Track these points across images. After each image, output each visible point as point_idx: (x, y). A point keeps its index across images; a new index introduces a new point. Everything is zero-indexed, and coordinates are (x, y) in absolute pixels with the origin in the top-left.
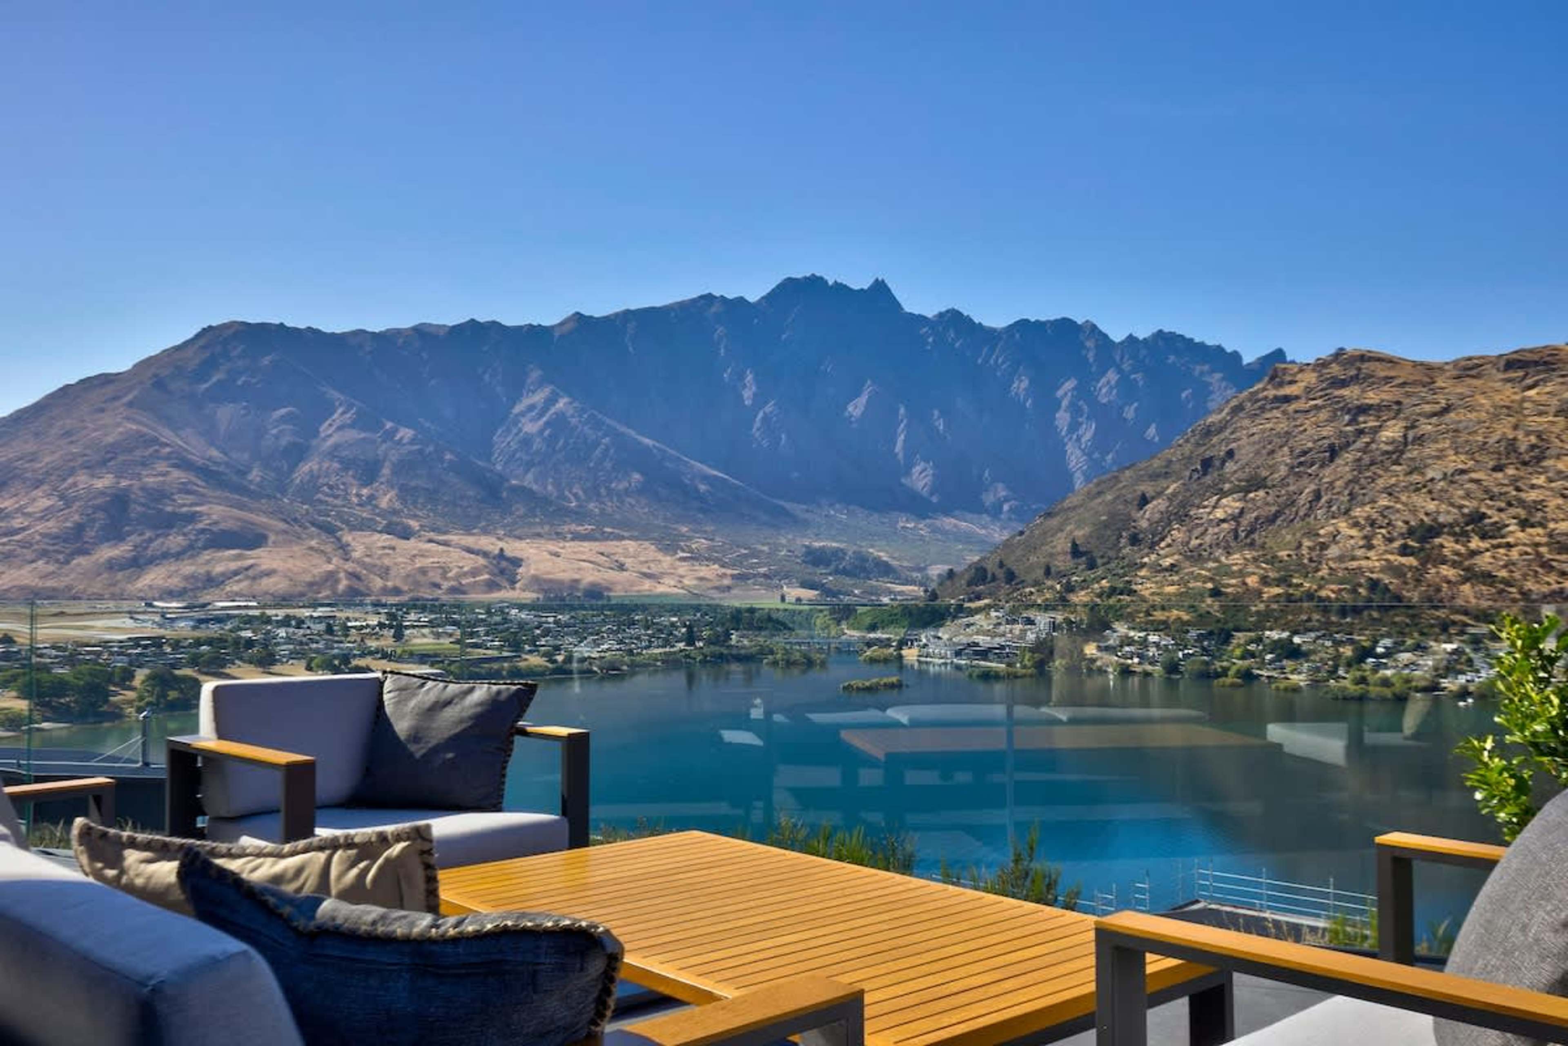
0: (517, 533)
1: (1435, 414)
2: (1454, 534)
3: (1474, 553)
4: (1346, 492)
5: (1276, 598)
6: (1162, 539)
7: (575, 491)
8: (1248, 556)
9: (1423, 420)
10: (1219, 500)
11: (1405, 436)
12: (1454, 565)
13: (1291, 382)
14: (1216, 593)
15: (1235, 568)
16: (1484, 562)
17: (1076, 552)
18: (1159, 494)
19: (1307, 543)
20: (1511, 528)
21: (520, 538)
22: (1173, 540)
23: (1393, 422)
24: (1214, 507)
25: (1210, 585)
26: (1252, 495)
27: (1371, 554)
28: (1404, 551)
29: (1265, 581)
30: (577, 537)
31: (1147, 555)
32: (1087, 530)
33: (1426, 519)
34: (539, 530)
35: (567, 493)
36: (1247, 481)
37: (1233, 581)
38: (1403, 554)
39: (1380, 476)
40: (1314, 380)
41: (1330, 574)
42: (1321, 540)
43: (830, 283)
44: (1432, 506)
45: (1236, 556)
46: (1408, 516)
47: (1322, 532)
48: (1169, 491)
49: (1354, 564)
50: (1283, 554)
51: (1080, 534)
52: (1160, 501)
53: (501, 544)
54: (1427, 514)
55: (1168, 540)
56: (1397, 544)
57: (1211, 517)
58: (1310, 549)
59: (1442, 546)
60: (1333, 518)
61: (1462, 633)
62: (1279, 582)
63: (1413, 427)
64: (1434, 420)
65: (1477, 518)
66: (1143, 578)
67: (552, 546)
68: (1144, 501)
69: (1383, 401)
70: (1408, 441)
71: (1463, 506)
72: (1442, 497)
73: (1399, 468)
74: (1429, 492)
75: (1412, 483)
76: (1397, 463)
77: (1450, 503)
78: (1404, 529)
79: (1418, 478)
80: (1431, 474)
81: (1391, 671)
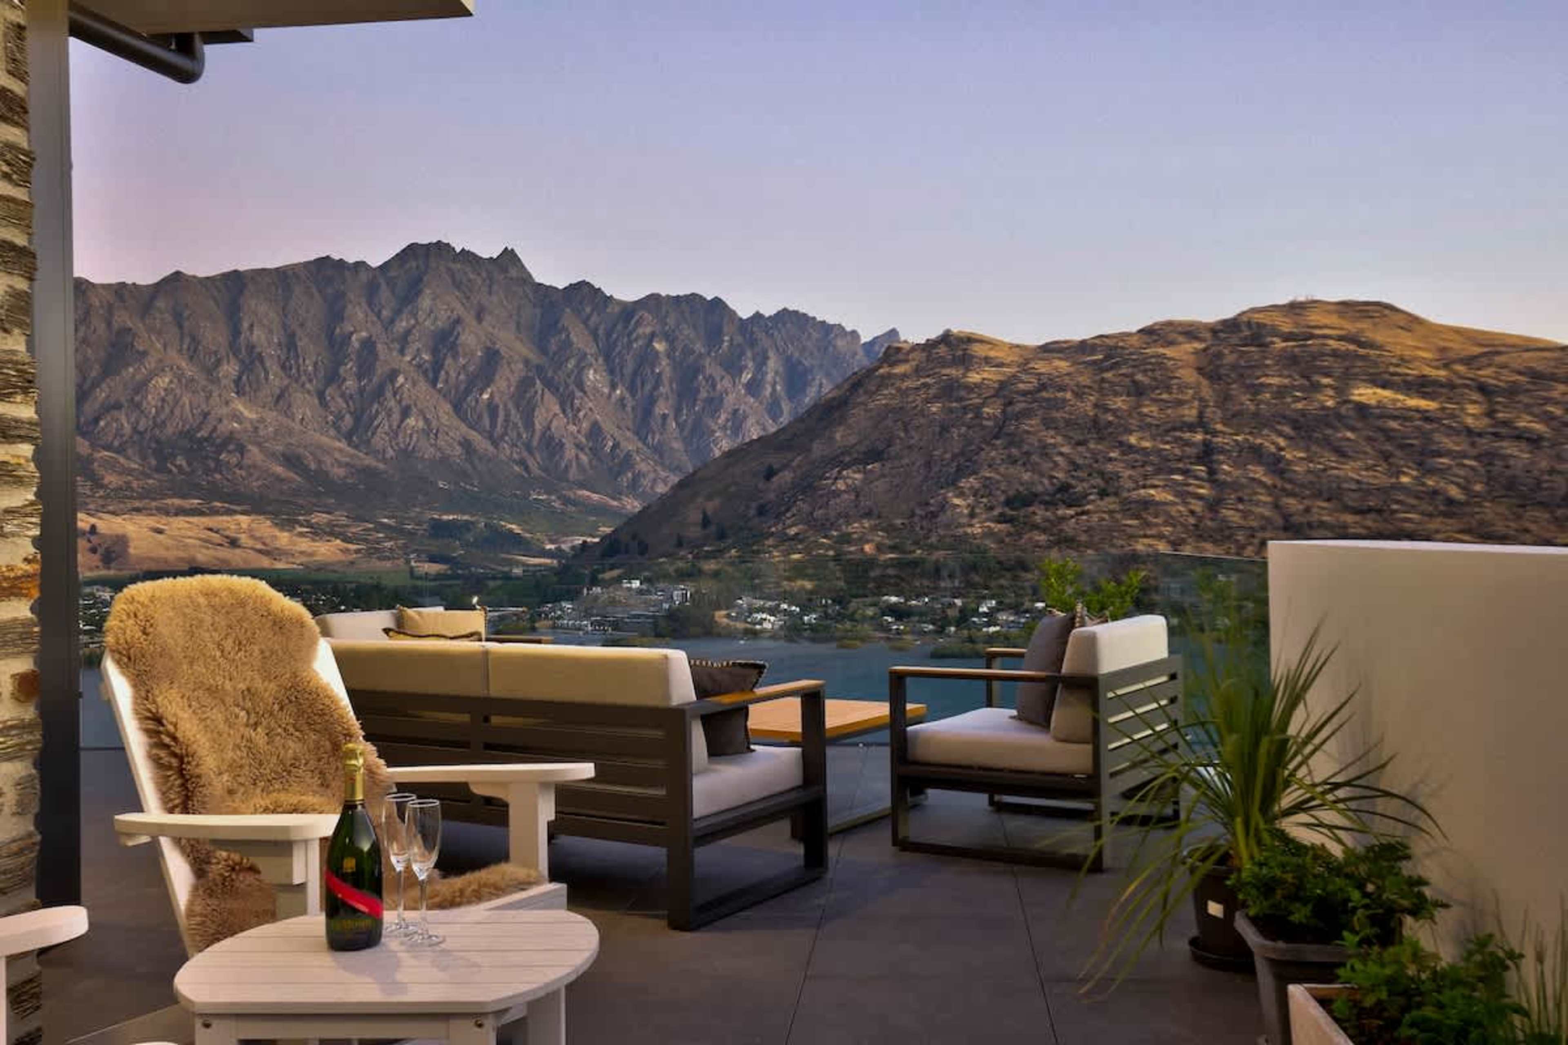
0: (111, 508)
1: (1029, 392)
2: (1046, 503)
3: (1063, 519)
4: (955, 464)
5: (893, 563)
6: (788, 510)
7: (178, 463)
8: (867, 525)
9: (1019, 398)
10: (839, 472)
11: (1004, 412)
12: (1044, 531)
13: (906, 361)
14: (837, 559)
15: (855, 536)
16: (1069, 527)
17: (706, 522)
18: (785, 467)
19: (918, 512)
20: (1092, 497)
21: (114, 513)
22: (799, 511)
23: (994, 399)
24: (836, 479)
25: (831, 553)
26: (869, 467)
27: (975, 521)
28: (1002, 518)
29: (879, 548)
30: (180, 512)
31: (775, 525)
32: (716, 502)
33: (1021, 489)
34: (137, 504)
35: (169, 465)
36: (865, 453)
37: (852, 549)
38: (999, 522)
39: (983, 449)
40: (924, 359)
41: (939, 541)
42: (932, 509)
43: (458, 250)
44: (1026, 476)
45: (856, 525)
46: (1006, 487)
47: (932, 501)
48: (794, 464)
49: (961, 531)
50: (898, 522)
51: (711, 506)
52: (786, 473)
53: (93, 520)
54: (1022, 484)
55: (794, 510)
56: (996, 513)
57: (833, 488)
58: (922, 518)
59: (1034, 513)
60: (942, 488)
62: (893, 548)
63: (1010, 403)
64: (1029, 397)
65: (1065, 488)
66: (769, 546)
67: (151, 522)
68: (770, 474)
69: (984, 379)
70: (1006, 417)
71: (1052, 477)
72: (1035, 469)
73: (998, 442)
74: (1024, 464)
75: (1009, 456)
76: (996, 437)
77: (1042, 475)
78: (1002, 498)
79: (1014, 451)
80: (1026, 448)
81: (992, 629)
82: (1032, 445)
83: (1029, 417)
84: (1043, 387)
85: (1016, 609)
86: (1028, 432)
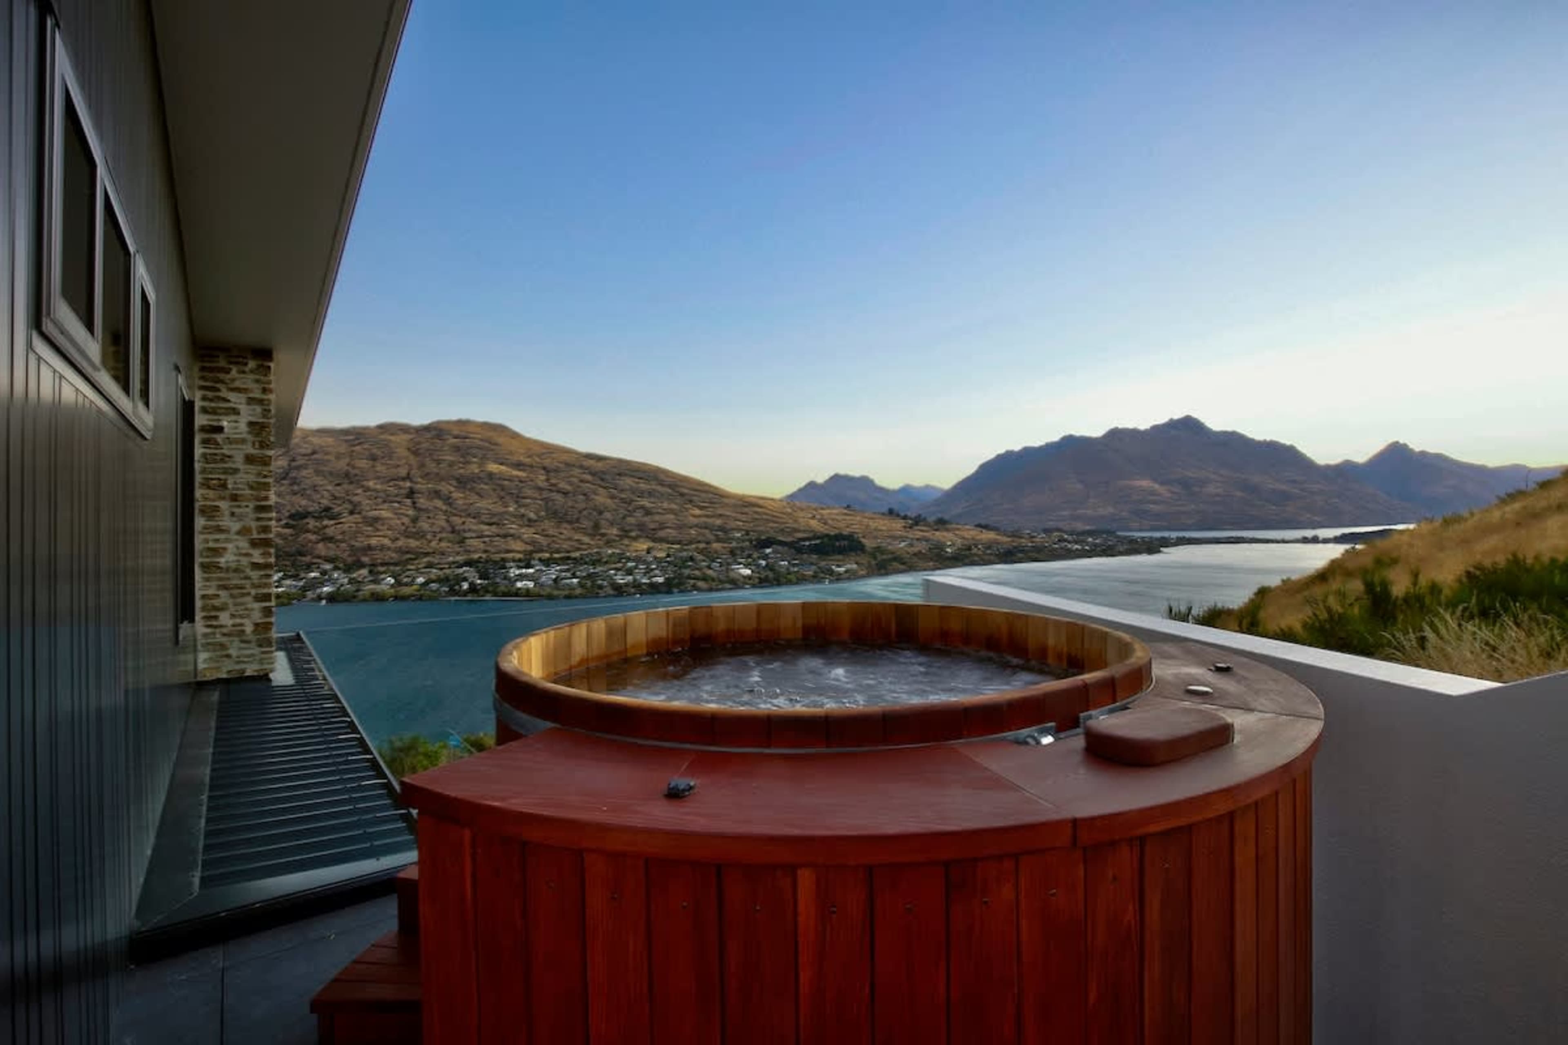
1: (305, 455)
2: (314, 517)
3: (326, 527)
9: (299, 458)
11: (289, 465)
12: (315, 533)
16: (330, 532)
20: (345, 515)
28: (287, 526)
33: (300, 509)
39: (275, 486)
44: (304, 502)
46: (288, 508)
54: (300, 507)
59: (308, 523)
61: (318, 568)
63: (294, 460)
64: (306, 458)
65: (327, 509)
70: (291, 468)
71: (320, 503)
72: (309, 498)
73: (284, 482)
74: (302, 495)
75: (292, 490)
76: (284, 479)
77: (313, 501)
78: (287, 514)
79: (296, 488)
80: (303, 486)
81: (280, 590)
82: (306, 484)
83: (306, 469)
84: (314, 453)
85: (296, 577)
86: (304, 477)
